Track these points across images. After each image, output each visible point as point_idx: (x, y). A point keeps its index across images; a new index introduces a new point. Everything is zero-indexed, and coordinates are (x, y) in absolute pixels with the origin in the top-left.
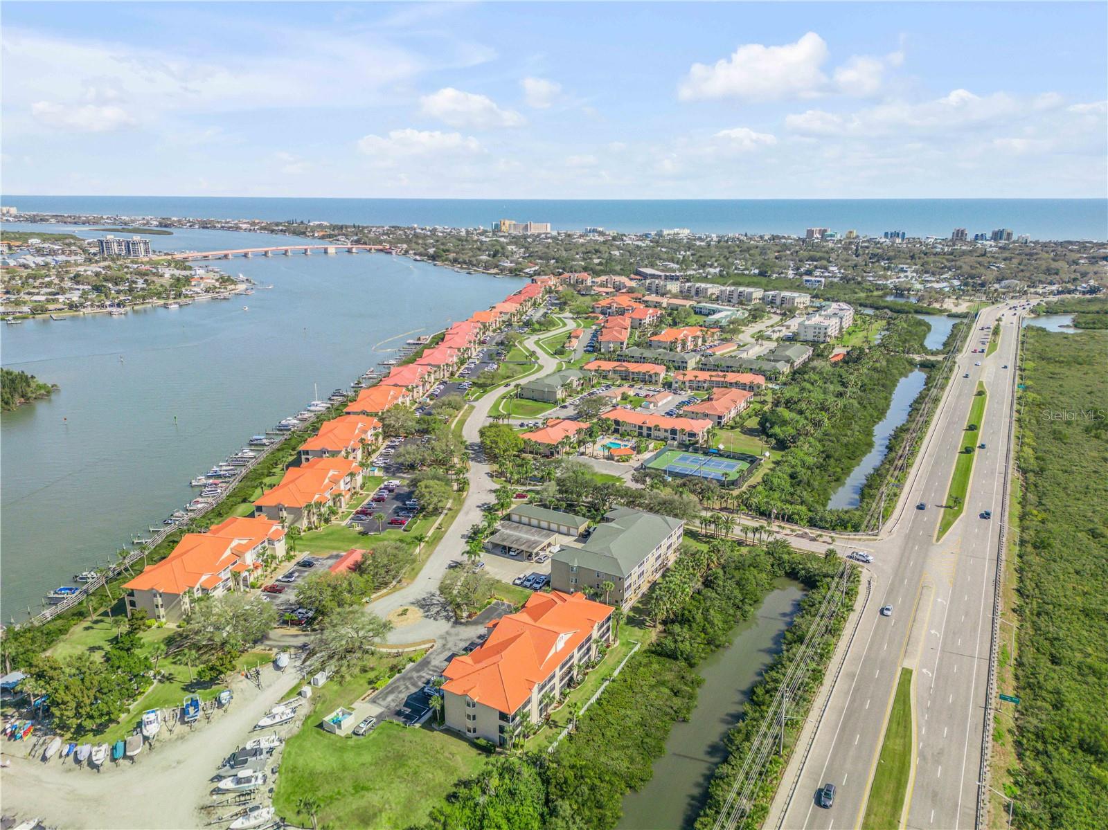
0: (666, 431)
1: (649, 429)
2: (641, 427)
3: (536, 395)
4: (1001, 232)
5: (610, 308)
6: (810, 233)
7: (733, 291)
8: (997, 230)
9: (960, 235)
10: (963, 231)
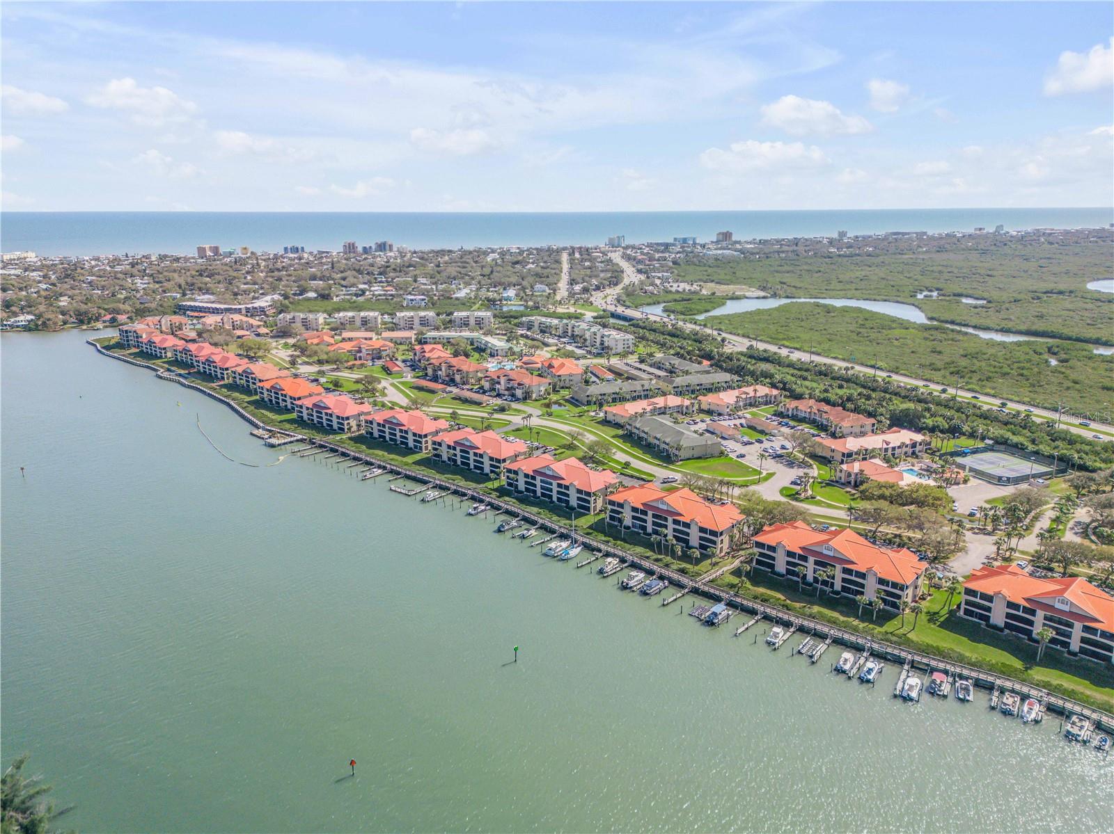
4: (384, 244)
9: (350, 248)
10: (353, 244)
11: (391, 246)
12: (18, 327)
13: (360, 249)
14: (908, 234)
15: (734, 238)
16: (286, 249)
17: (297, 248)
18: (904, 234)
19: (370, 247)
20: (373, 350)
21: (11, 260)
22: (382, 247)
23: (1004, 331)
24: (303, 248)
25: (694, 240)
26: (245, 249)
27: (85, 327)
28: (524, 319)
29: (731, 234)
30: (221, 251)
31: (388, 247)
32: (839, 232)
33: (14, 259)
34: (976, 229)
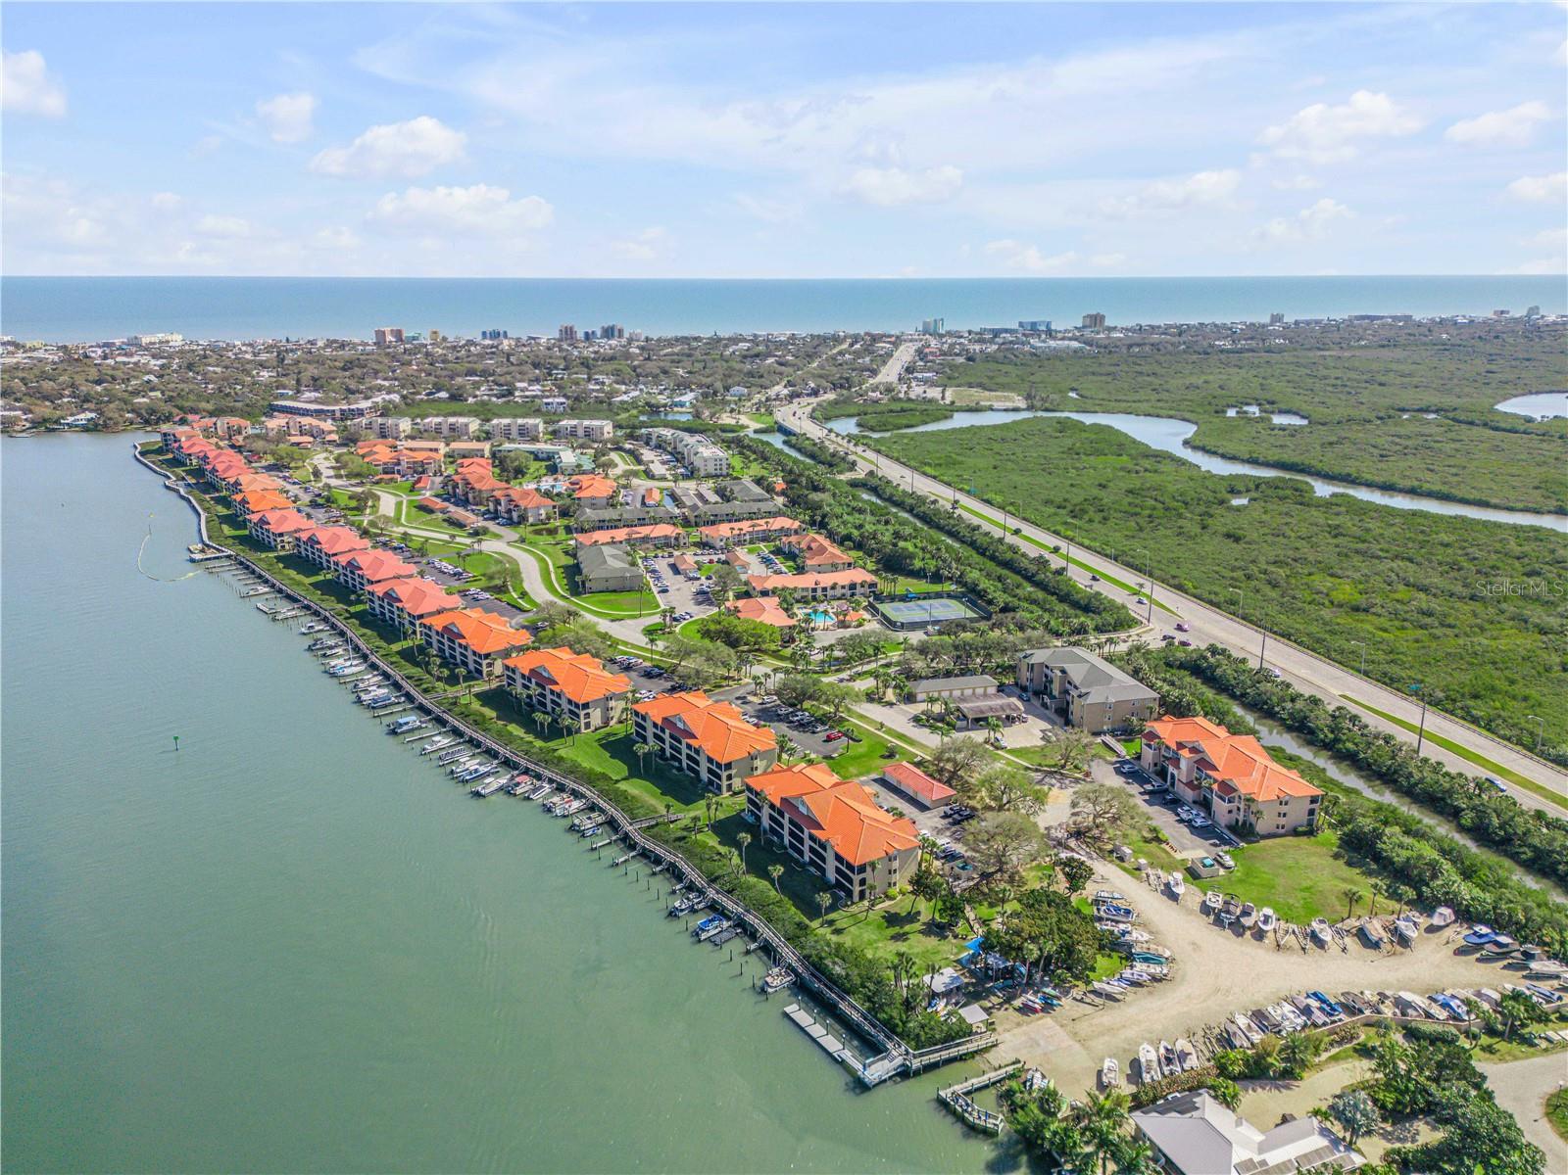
0: (843, 587)
1: (824, 589)
2: (814, 590)
3: (612, 585)
4: (612, 328)
5: (399, 464)
6: (381, 334)
7: (509, 425)
8: (606, 326)
9: (568, 333)
10: (571, 328)
11: (621, 332)
12: (76, 426)
13: (580, 335)
14: (1383, 317)
15: (1108, 323)
16: (484, 333)
17: (499, 334)
18: (1372, 318)
19: (593, 332)
20: (414, 463)
21: (151, 343)
22: (609, 332)
23: (1253, 462)
24: (505, 333)
25: (1048, 324)
26: (435, 333)
27: (149, 429)
28: (643, 431)
29: (1103, 318)
30: (405, 335)
31: (616, 333)
32: (1273, 315)
33: (154, 343)
34: (1495, 313)
